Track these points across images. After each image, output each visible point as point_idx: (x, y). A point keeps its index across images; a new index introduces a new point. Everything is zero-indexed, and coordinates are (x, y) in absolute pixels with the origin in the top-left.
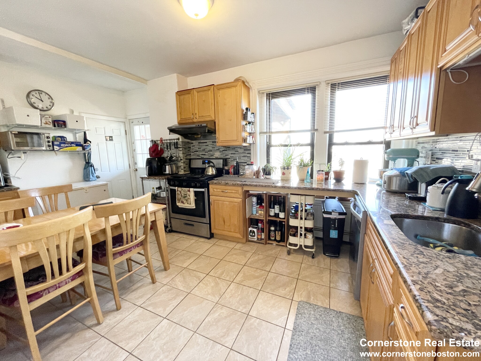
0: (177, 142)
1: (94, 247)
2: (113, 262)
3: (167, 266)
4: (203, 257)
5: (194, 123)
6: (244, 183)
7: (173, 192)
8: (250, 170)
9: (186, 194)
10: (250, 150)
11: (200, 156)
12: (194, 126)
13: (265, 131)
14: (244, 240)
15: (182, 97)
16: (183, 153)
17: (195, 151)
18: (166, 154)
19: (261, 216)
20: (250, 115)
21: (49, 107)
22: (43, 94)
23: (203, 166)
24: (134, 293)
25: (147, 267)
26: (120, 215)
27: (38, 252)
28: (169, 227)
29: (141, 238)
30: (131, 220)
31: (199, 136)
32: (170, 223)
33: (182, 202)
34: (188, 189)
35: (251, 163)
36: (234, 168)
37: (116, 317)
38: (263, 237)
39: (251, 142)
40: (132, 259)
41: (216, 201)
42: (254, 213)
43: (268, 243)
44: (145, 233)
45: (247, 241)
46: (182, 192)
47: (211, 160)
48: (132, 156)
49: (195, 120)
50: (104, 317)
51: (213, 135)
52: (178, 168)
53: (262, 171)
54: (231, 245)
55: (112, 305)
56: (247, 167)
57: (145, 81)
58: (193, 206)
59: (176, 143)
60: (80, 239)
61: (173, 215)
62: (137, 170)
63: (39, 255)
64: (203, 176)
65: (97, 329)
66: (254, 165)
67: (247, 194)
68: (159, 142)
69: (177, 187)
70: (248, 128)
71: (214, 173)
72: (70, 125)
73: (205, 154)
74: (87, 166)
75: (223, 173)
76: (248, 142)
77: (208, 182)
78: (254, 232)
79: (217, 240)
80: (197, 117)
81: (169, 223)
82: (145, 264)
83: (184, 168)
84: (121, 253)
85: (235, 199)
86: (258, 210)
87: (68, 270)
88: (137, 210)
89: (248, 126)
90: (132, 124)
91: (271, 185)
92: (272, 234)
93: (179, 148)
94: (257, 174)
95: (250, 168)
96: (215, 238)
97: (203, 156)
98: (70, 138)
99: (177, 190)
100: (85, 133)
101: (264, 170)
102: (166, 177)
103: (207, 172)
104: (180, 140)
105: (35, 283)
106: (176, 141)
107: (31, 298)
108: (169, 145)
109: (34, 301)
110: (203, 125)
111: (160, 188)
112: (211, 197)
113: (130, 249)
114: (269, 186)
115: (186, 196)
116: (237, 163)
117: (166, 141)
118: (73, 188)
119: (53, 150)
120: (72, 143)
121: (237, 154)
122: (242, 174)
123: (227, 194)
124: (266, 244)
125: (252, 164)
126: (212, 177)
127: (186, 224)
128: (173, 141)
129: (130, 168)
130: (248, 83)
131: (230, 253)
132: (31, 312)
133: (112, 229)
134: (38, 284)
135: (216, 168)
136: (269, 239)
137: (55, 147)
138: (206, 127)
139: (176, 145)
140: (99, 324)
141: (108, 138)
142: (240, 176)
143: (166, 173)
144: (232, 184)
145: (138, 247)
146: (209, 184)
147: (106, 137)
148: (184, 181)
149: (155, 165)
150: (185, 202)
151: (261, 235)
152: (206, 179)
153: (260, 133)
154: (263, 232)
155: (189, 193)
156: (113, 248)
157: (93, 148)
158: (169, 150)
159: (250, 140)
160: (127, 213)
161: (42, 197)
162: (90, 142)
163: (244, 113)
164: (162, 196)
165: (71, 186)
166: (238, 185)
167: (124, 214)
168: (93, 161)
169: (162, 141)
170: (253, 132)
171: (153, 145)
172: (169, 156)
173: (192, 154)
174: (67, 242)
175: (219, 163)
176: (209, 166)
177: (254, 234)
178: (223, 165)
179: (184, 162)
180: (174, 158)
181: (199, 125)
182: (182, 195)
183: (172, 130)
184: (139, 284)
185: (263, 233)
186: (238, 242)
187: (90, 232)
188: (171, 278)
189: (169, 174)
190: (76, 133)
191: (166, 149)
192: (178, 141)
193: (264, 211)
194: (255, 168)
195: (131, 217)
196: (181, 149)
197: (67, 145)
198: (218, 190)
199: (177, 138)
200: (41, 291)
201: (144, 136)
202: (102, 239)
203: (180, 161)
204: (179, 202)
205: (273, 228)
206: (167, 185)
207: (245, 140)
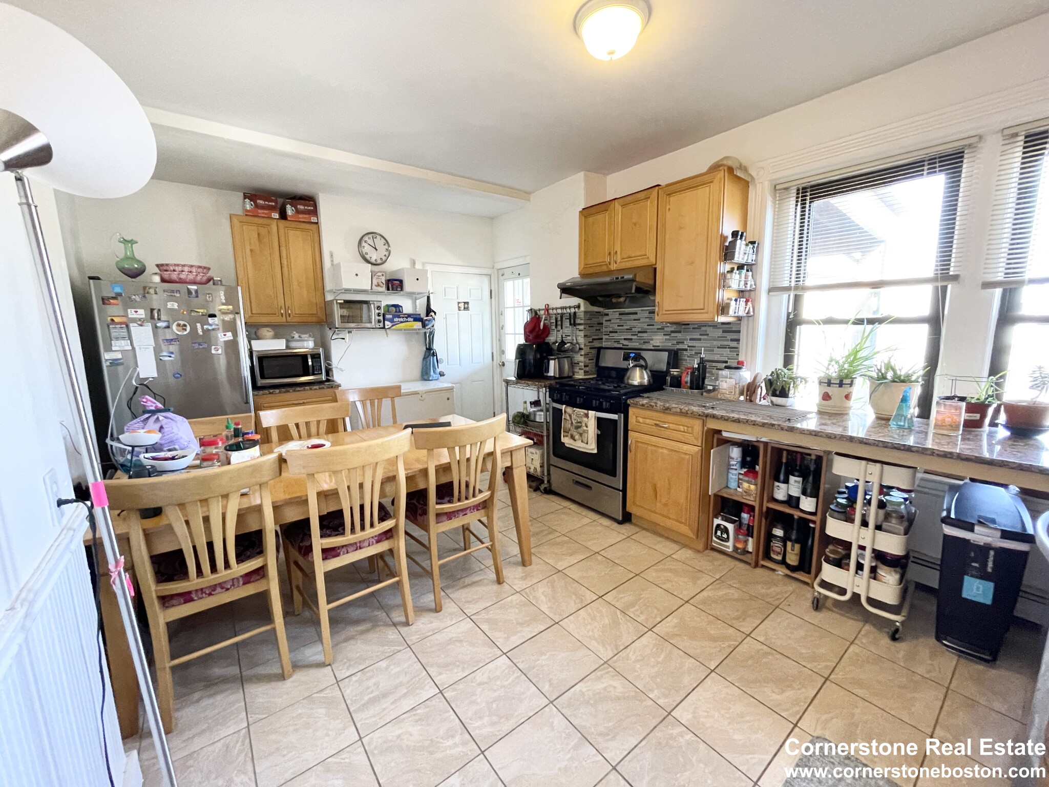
0: (575, 313)
1: (409, 496)
2: (438, 529)
3: (526, 558)
4: (600, 558)
5: (610, 272)
6: (710, 411)
7: (557, 414)
8: (733, 382)
9: (580, 422)
10: (739, 332)
11: (622, 342)
12: (607, 279)
13: (786, 284)
14: (701, 546)
15: (591, 219)
16: (585, 336)
17: (611, 332)
18: (553, 338)
19: (750, 495)
20: (743, 247)
21: (384, 258)
22: (379, 237)
23: (623, 364)
24: (466, 590)
25: (490, 550)
26: (451, 450)
27: (336, 489)
28: (546, 482)
29: (486, 495)
30: (468, 460)
31: (622, 299)
32: (549, 474)
33: (572, 437)
34: (586, 411)
35: (739, 363)
36: (693, 373)
37: (432, 622)
38: (750, 548)
39: (741, 313)
40: (472, 529)
41: (640, 444)
42: (733, 484)
43: (763, 566)
44: (491, 487)
45: (707, 549)
46: (574, 417)
47: (644, 354)
48: (498, 338)
49: (613, 267)
50: (416, 615)
51: (652, 298)
52: (573, 365)
53: (763, 385)
54: (667, 548)
55: (428, 600)
56: (726, 372)
57: (526, 195)
58: (591, 447)
59: (572, 314)
60: (391, 479)
61: (555, 460)
62: (503, 365)
63: (337, 493)
64: (619, 386)
65: (404, 630)
66: (743, 370)
67: (716, 436)
68: (542, 312)
69: (564, 406)
70: (736, 281)
71: (646, 381)
72: (407, 287)
73: (631, 339)
74: (427, 354)
75: (665, 383)
76: (731, 312)
77: (626, 400)
78: (726, 530)
79: (638, 529)
80: (618, 261)
81: (546, 474)
82: (488, 544)
83: (585, 366)
84: (450, 515)
85: (686, 447)
86: (741, 480)
87: (372, 525)
88: (479, 444)
89: (736, 275)
90: (501, 277)
91: (780, 423)
92: (777, 545)
93: (580, 324)
94: (750, 390)
95: (733, 376)
96: (636, 525)
97: (626, 343)
98: (407, 307)
99: (565, 412)
100: (428, 298)
101: (770, 383)
102: (548, 383)
103: (628, 378)
104: (582, 309)
105: (334, 533)
106: (573, 310)
107: (329, 553)
108: (559, 319)
109: (329, 559)
110: (626, 277)
111: (536, 403)
112: (630, 434)
113: (463, 511)
114: (773, 425)
115: (579, 424)
116: (702, 361)
117: (555, 311)
118: (402, 391)
119: (384, 328)
120: (409, 316)
121: (705, 340)
122: (710, 388)
123: (668, 432)
124: (756, 565)
125: (739, 366)
126: (641, 391)
127: (577, 483)
128: (568, 311)
129: (493, 360)
130: (745, 169)
131: (660, 566)
132: (325, 573)
133: (437, 471)
134: (336, 535)
135: (651, 371)
136: (767, 556)
137: (387, 323)
138: (633, 280)
139: (573, 319)
140: (407, 624)
141: (462, 305)
142: (704, 394)
143: (549, 375)
144: (678, 410)
145: (478, 510)
146: (629, 405)
147: (459, 303)
148: (580, 393)
149: (530, 357)
150: (577, 437)
151: (746, 542)
152: (625, 394)
153: (771, 290)
154: (752, 537)
155: (585, 419)
156: (437, 503)
157: (439, 324)
158: (559, 328)
159: (738, 309)
160: (462, 447)
161: (363, 402)
162: (435, 313)
163: (727, 244)
164: (538, 420)
165: (399, 387)
166: (693, 415)
167: (457, 449)
168: (436, 346)
169: (548, 310)
170: (748, 288)
171: (532, 319)
172: (559, 340)
173: (604, 337)
174: (373, 482)
175: (660, 361)
176: (635, 366)
177: (725, 536)
178: (668, 363)
179: (586, 355)
180: (568, 345)
181: (617, 278)
182: (572, 423)
183: (566, 290)
184: (476, 578)
185: (750, 539)
186: (685, 546)
187: (406, 469)
188: (531, 583)
189: (554, 378)
190: (416, 299)
191: (554, 327)
192: (576, 310)
193: (756, 485)
194: (746, 376)
195: (468, 456)
196: (582, 327)
197: (401, 320)
198: (648, 421)
199: (577, 304)
200: (339, 548)
201: (521, 300)
202: (422, 486)
203: (578, 352)
204: (567, 436)
205: (778, 532)
206: (548, 399)
207: (723, 309)
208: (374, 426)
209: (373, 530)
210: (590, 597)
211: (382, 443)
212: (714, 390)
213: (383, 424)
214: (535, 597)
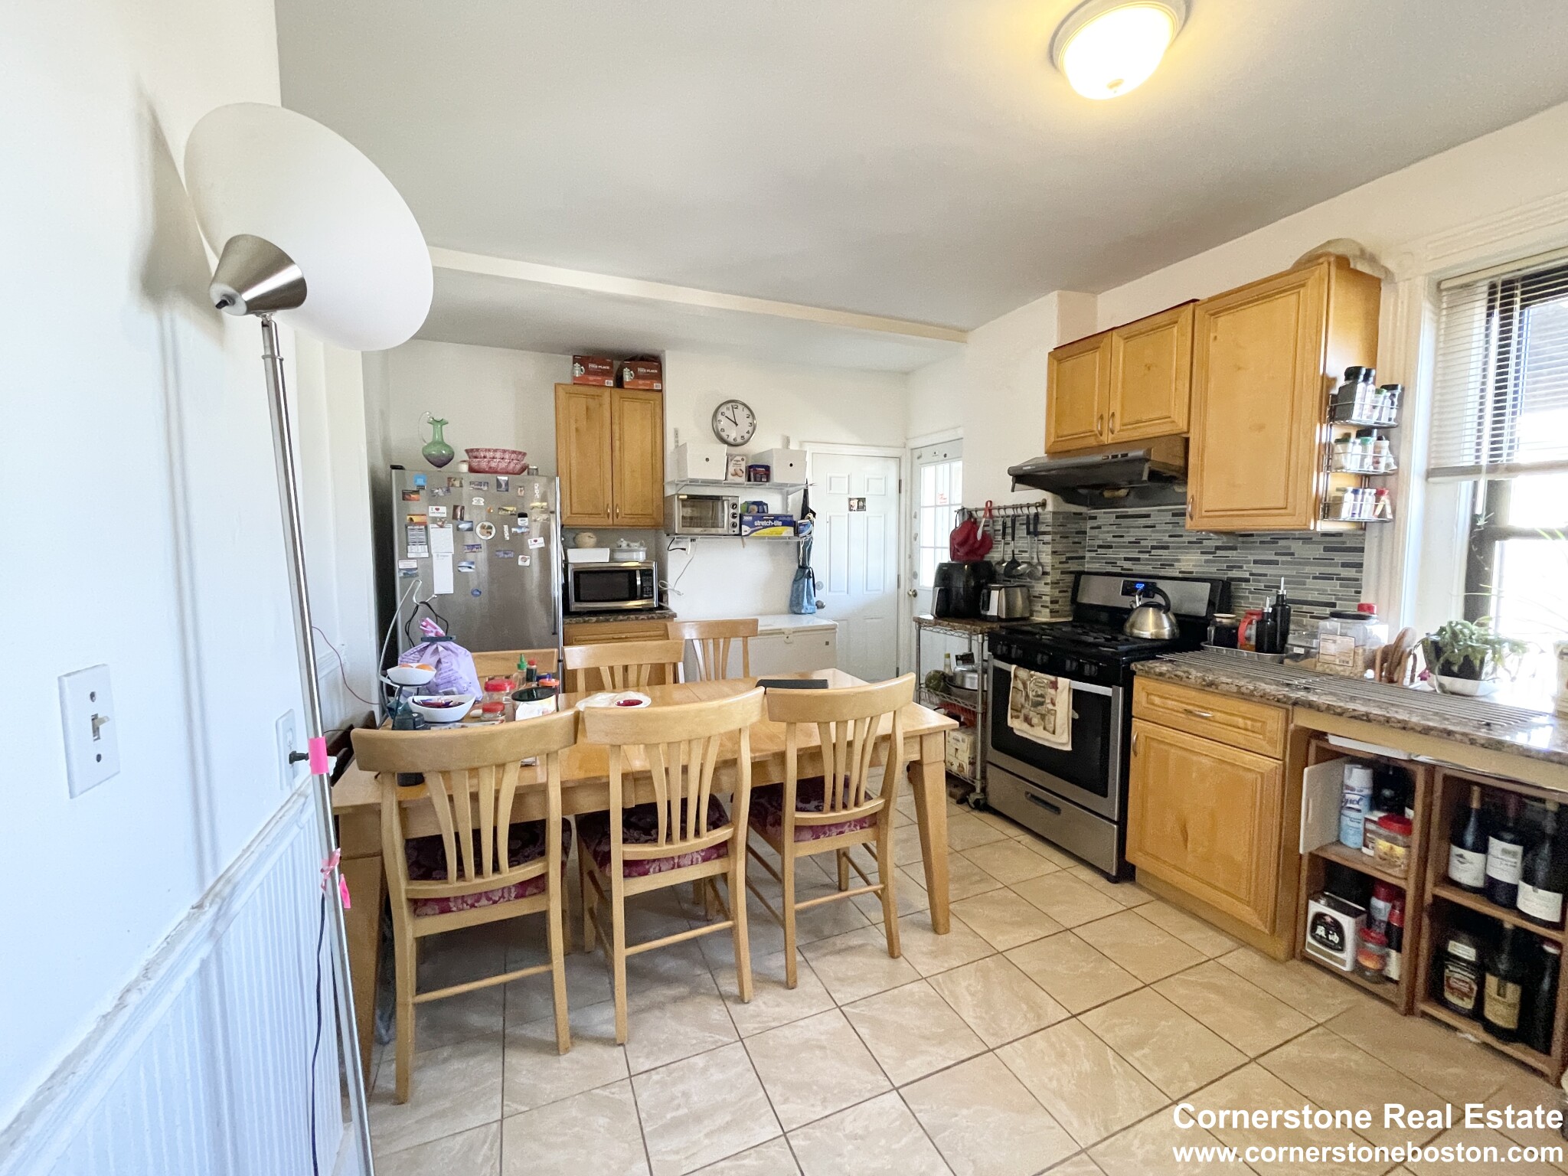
0: (1037, 515)
1: (756, 792)
2: (798, 852)
3: (941, 920)
4: (1073, 939)
5: (1102, 447)
6: (1301, 694)
7: (1002, 681)
8: (1349, 642)
9: (1042, 696)
10: (1362, 550)
11: (1119, 563)
12: (1098, 458)
13: (1468, 461)
14: (1281, 947)
15: (1068, 365)
16: (1054, 553)
17: (1100, 547)
18: (998, 554)
19: (1394, 866)
20: (1370, 395)
21: (746, 436)
22: (740, 407)
23: (1124, 602)
24: (837, 959)
25: (880, 897)
26: (823, 725)
27: (650, 771)
28: (978, 790)
29: (875, 804)
30: (850, 744)
31: (1123, 492)
32: (984, 777)
33: (1027, 720)
34: (1052, 678)
35: (1361, 607)
36: (1261, 623)
37: (778, 1005)
38: (1394, 970)
39: (1367, 515)
40: (851, 856)
41: (1155, 744)
42: (1353, 839)
43: (1424, 1014)
44: (886, 792)
45: (1293, 957)
46: (1030, 685)
47: (1161, 584)
48: (908, 553)
49: (1107, 438)
50: (755, 987)
51: (1179, 489)
52: (1031, 599)
53: (1419, 652)
54: (1208, 943)
55: (776, 963)
56: (1335, 624)
57: (960, 334)
58: (1062, 740)
59: (1032, 517)
60: (729, 764)
61: (995, 756)
62: (915, 595)
63: (651, 778)
64: (1115, 639)
65: (737, 1009)
66: (1372, 621)
67: (1314, 743)
68: (981, 514)
69: (1014, 667)
70: (1355, 457)
71: (1166, 631)
72: (777, 476)
73: (1138, 559)
74: (800, 574)
75: (1204, 637)
76: (1345, 513)
77: (1129, 663)
78: (1337, 928)
79: (1146, 897)
80: (1117, 427)
81: (978, 776)
82: (878, 887)
83: (1052, 602)
84: (818, 831)
85: (1249, 757)
86: (1372, 832)
87: (697, 833)
88: (868, 720)
89: (1355, 447)
90: (917, 462)
91: (1466, 730)
92: (1458, 978)
93: (1044, 533)
94: (1391, 660)
95: (1350, 633)
96: (1141, 887)
97: (1127, 565)
98: (775, 505)
99: (1016, 676)
100: (806, 492)
101: (1435, 650)
102: (987, 626)
103: (1133, 626)
104: (1050, 508)
105: (644, 837)
106: (1033, 510)
107: (633, 868)
108: (1009, 524)
109: (635, 876)
110: (1131, 454)
111: (966, 659)
112: (1136, 724)
113: (839, 827)
114: (1450, 733)
115: (1039, 699)
116: (1281, 602)
117: (1002, 512)
118: (759, 629)
119: (740, 534)
120: (776, 517)
121: (1284, 563)
122: (1297, 650)
123: (1210, 727)
124: (1410, 1011)
125: (1363, 614)
126: (1155, 649)
127: (1035, 798)
128: (1025, 511)
129: (899, 586)
130: (1372, 260)
131: (1191, 977)
132: (625, 898)
133: (799, 757)
134: (646, 842)
135: (1176, 615)
136: (1436, 991)
137: (744, 527)
138: (1144, 460)
139: (1033, 526)
140: (740, 999)
141: (855, 503)
142: (1287, 661)
143: (989, 613)
144: (1235, 689)
145: (861, 828)
146: (1134, 673)
147: (850, 499)
148: (1041, 647)
149: (959, 584)
150: (1035, 721)
151: (1384, 959)
152: (1127, 653)
153: (1431, 473)
154: (1399, 950)
155: (1052, 691)
156: (798, 809)
157: (819, 531)
158: (1009, 538)
159: (1356, 507)
160: (841, 724)
161: (702, 640)
162: (814, 514)
163: (1335, 391)
164: (968, 686)
165: (756, 621)
166: (1265, 699)
167: (833, 725)
168: (813, 564)
169: (990, 511)
170: (1382, 469)
171: (963, 524)
172: (1008, 558)
173: (1088, 555)
174: (702, 765)
175: (1196, 599)
176: (1146, 605)
177: (1335, 938)
178: (1211, 603)
179: (1055, 583)
180: (1024, 566)
181: (1116, 456)
182: (1027, 696)
183: (1023, 478)
184: (855, 941)
185: (1393, 953)
186: (1244, 944)
187: (752, 750)
188: (947, 966)
189: (998, 619)
190: (788, 494)
191: (999, 538)
192: (1040, 509)
193: (1408, 847)
194: (1379, 633)
195: (850, 738)
196: (1048, 538)
197: (764, 523)
198: (1170, 703)
199: (1040, 500)
200: (648, 861)
201: (946, 495)
202: (776, 780)
203: (1039, 579)
204: (1017, 717)
205: (1464, 950)
206: (987, 654)
207: (1329, 508)
208: (717, 678)
209: (698, 841)
210: (1055, 1013)
211: (720, 707)
212: (1308, 654)
213: (728, 675)
214: (951, 992)
